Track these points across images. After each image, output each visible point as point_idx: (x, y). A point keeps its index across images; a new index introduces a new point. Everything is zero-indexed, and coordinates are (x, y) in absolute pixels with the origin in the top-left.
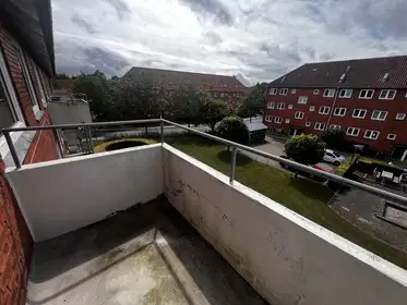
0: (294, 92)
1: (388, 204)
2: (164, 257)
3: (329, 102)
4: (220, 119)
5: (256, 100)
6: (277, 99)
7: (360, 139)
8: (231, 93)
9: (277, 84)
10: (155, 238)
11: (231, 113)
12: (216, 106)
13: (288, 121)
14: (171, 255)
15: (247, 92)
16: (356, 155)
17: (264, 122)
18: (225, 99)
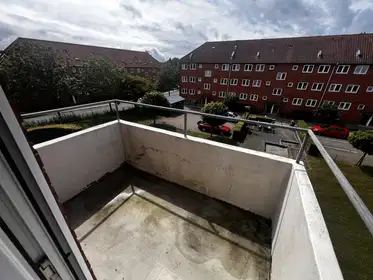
0: (201, 67)
1: (266, 143)
2: (144, 198)
3: (226, 74)
4: (142, 94)
5: (170, 75)
6: (188, 73)
7: (248, 102)
8: (146, 69)
9: (186, 60)
10: (133, 190)
11: (151, 88)
12: (135, 82)
13: (199, 93)
14: (149, 196)
15: (161, 67)
16: (247, 113)
17: (181, 95)
18: (142, 75)
